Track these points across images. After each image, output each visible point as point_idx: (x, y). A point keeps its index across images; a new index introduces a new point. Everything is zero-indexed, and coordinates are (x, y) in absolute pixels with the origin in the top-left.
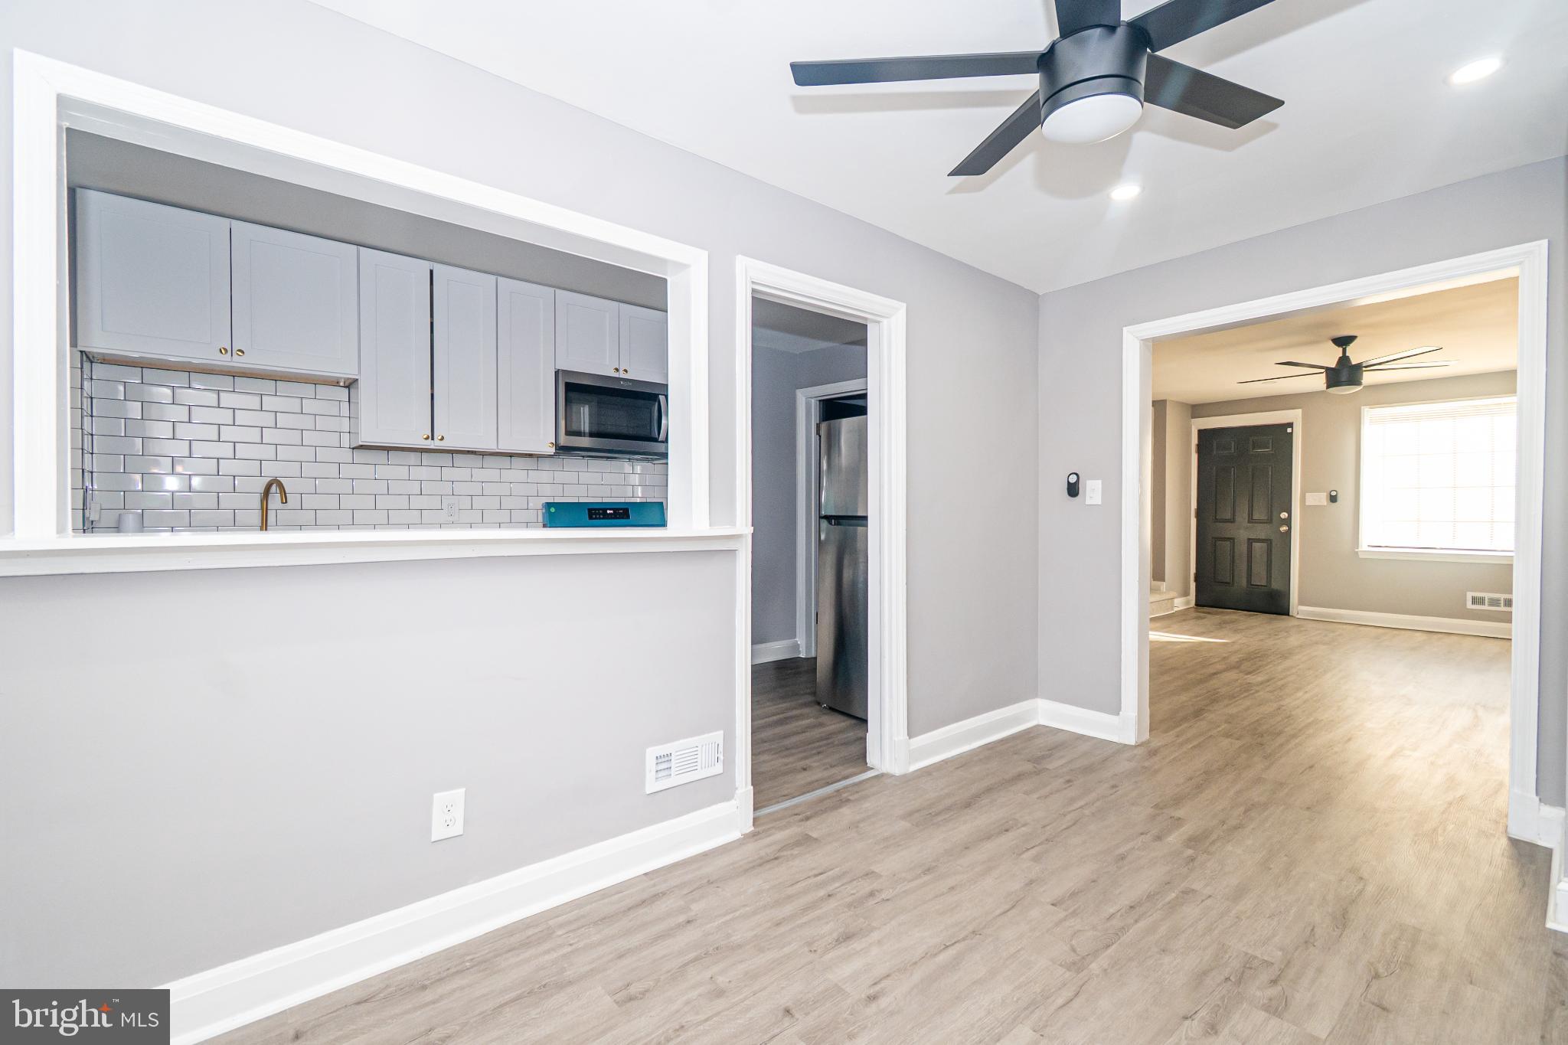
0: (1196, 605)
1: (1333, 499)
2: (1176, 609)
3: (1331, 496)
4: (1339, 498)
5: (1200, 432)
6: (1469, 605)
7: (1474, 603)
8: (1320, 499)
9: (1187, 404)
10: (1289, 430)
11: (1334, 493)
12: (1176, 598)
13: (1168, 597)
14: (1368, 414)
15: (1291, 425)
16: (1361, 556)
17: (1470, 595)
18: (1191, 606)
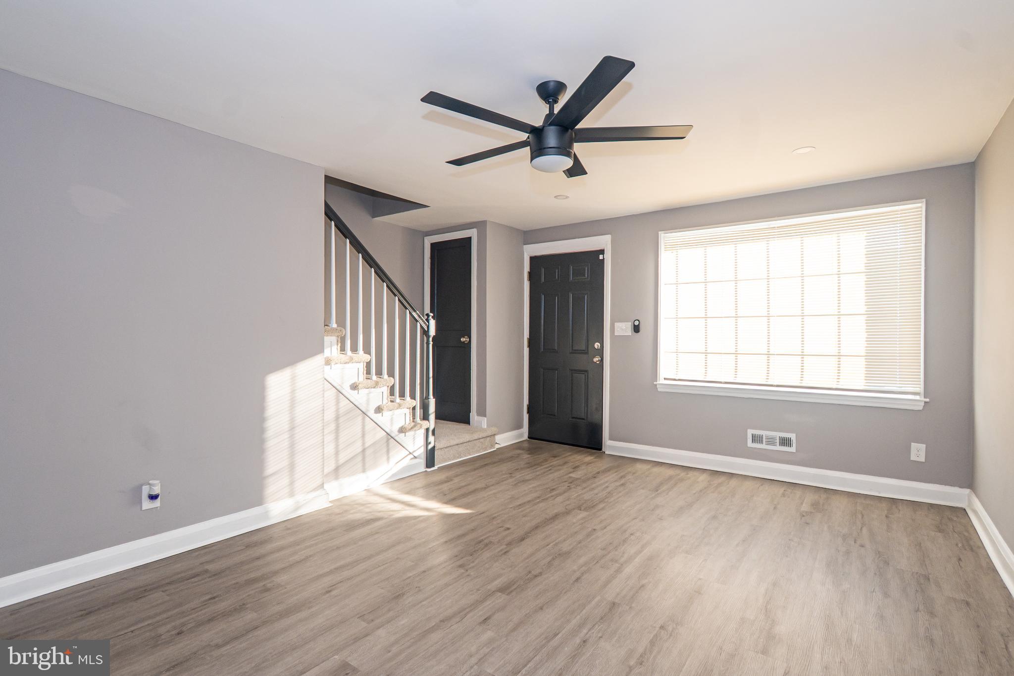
0: (529, 437)
1: (636, 329)
2: (497, 446)
3: (634, 325)
4: (642, 328)
5: (532, 259)
6: (750, 444)
7: (753, 441)
8: (624, 328)
9: (517, 230)
10: (601, 257)
11: (637, 323)
12: (498, 433)
13: (489, 433)
14: (666, 238)
15: (602, 252)
16: (659, 390)
17: (750, 432)
18: (524, 439)
